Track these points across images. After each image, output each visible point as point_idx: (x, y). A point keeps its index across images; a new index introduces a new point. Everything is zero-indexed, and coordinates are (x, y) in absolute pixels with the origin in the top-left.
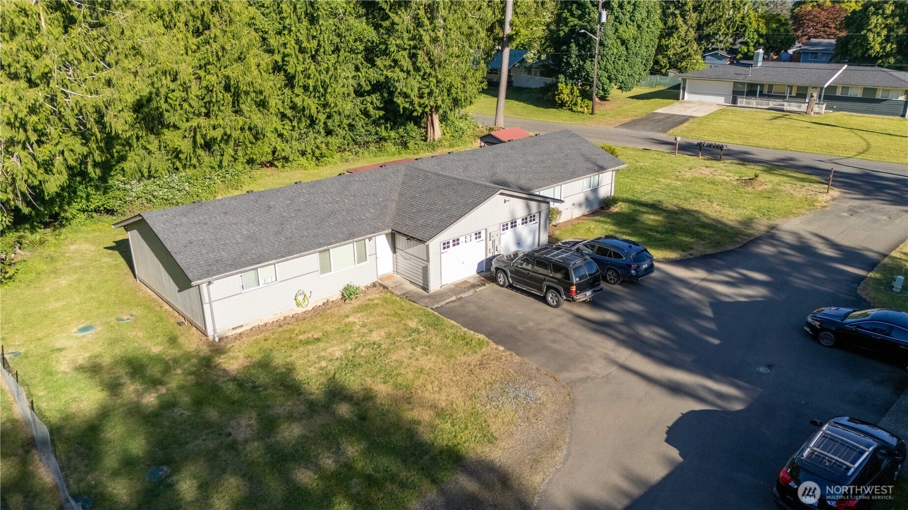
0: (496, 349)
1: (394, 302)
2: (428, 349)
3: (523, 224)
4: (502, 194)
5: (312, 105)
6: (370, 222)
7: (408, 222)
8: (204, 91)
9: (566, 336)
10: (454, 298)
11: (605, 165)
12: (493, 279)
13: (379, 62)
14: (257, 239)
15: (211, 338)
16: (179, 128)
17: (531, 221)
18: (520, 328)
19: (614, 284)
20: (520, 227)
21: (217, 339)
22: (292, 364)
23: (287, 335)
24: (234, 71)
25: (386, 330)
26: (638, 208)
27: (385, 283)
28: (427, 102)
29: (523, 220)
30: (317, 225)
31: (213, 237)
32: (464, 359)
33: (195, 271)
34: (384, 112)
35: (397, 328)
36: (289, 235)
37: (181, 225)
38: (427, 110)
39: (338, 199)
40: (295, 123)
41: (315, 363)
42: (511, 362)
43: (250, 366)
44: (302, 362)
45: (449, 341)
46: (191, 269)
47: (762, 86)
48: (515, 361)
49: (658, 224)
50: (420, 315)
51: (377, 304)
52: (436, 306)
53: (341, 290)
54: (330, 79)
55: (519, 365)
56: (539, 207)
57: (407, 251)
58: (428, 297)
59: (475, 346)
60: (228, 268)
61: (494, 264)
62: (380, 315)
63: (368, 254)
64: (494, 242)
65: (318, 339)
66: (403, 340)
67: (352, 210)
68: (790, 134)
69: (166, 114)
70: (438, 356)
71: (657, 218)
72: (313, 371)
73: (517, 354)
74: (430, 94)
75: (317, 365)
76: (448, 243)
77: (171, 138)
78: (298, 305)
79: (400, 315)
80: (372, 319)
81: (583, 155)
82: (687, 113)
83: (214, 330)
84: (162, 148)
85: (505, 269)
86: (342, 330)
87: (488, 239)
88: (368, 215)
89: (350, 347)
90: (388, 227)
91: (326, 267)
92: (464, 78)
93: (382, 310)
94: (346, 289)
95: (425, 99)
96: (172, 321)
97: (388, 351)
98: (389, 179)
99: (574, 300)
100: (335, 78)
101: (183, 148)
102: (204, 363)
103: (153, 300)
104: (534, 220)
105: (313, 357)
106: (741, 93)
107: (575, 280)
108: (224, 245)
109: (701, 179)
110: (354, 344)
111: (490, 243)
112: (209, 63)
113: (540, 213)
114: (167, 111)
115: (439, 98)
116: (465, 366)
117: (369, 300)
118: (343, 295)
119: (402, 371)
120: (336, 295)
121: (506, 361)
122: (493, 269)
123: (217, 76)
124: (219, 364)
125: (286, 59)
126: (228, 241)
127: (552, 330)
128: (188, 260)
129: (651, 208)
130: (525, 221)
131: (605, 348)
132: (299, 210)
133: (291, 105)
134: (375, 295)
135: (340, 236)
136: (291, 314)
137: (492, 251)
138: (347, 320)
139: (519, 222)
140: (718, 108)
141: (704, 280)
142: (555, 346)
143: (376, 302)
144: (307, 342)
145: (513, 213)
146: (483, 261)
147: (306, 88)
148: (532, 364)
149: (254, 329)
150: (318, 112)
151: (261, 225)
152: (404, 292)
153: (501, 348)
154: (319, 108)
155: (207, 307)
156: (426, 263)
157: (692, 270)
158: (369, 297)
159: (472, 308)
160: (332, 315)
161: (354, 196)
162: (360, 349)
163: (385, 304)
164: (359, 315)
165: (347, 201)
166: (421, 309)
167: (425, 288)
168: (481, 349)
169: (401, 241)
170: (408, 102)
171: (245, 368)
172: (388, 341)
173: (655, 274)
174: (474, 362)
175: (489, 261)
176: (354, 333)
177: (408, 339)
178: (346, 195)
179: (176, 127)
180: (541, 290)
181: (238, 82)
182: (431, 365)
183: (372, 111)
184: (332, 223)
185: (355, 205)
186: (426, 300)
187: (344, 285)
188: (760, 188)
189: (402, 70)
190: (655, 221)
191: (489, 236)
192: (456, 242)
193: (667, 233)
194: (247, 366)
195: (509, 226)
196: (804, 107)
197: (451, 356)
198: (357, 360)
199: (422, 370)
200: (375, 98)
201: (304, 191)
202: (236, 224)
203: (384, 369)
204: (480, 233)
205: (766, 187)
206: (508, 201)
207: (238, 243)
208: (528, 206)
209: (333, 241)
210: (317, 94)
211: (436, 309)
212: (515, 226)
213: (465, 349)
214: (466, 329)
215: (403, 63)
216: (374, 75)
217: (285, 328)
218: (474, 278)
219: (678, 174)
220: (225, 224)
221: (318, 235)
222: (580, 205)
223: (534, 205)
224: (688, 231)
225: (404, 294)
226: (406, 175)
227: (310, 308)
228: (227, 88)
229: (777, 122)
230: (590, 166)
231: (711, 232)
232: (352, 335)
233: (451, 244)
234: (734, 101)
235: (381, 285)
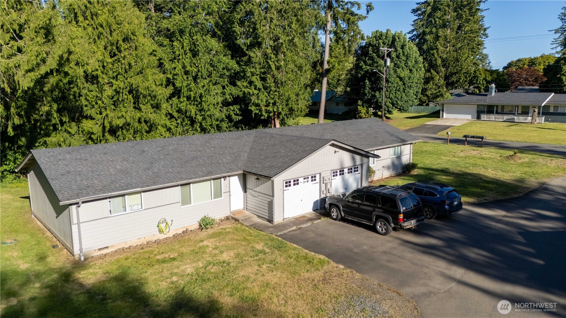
0: (337, 267)
1: (243, 231)
2: (273, 267)
3: (349, 173)
4: (333, 145)
5: (193, 110)
6: (226, 165)
7: (257, 165)
8: (114, 93)
9: (399, 257)
10: (294, 228)
11: (405, 139)
12: (327, 214)
13: (239, 83)
14: (128, 173)
15: (77, 257)
16: (94, 119)
17: (355, 171)
18: (356, 250)
19: (430, 219)
20: (347, 175)
21: (82, 259)
22: (146, 279)
23: (147, 256)
24: (136, 81)
25: (235, 251)
26: (431, 172)
27: (237, 217)
28: (271, 110)
29: (349, 169)
30: (181, 165)
31: (90, 169)
32: (307, 275)
33: (66, 193)
34: (241, 118)
35: (245, 250)
36: (156, 170)
37: (64, 160)
38: (271, 115)
39: (201, 149)
40: (179, 121)
41: (167, 278)
42: (353, 278)
43: (106, 281)
44: (155, 277)
45: (292, 260)
46: (63, 192)
47: (497, 106)
48: (357, 277)
49: (451, 181)
50: (266, 240)
51: (229, 232)
52: (279, 233)
53: (199, 220)
54: (205, 91)
55: (360, 281)
56: (362, 160)
57: (255, 189)
58: (273, 227)
59: (317, 265)
60: (97, 192)
61: (328, 202)
62: (231, 240)
63: (223, 192)
64: (326, 185)
65: (174, 259)
66: (250, 259)
67: (212, 157)
68: (525, 134)
69: (85, 109)
70: (283, 273)
71: (448, 178)
72: (164, 285)
73: (357, 272)
74: (274, 104)
75: (168, 280)
76: (290, 182)
77: (87, 125)
78: (161, 231)
79: (248, 240)
80: (223, 243)
81: (388, 132)
82: (448, 124)
83: (81, 250)
84: (80, 132)
85: (337, 204)
86: (196, 251)
87: (322, 182)
88: (224, 160)
89: (201, 265)
90: (240, 169)
91: (186, 200)
92: (297, 95)
93: (233, 236)
94: (203, 220)
95: (270, 107)
96: (48, 244)
97: (236, 268)
98: (242, 138)
99: (402, 228)
100: (209, 91)
101: (95, 131)
102: (64, 278)
103: (40, 230)
104: (357, 171)
105: (166, 273)
106: (483, 112)
107: (402, 209)
108: (98, 175)
109: (473, 157)
110: (205, 262)
111: (323, 186)
112: (119, 74)
113: (362, 165)
114: (86, 106)
115: (280, 106)
116: (309, 282)
117: (222, 229)
118: (200, 225)
119: (249, 285)
120: (194, 225)
121: (348, 277)
122: (327, 206)
123: (124, 83)
124: (77, 279)
125: (175, 77)
126: (102, 173)
127: (385, 253)
128: (62, 185)
129: (441, 172)
130: (350, 171)
131: (438, 267)
132: (168, 155)
133: (177, 109)
134: (228, 226)
135: (200, 173)
136: (154, 239)
137: (325, 192)
138: (201, 244)
139: (346, 170)
140: (468, 122)
141: (504, 216)
142: (392, 265)
143: (228, 230)
144: (164, 261)
145: (342, 163)
146: (317, 201)
147: (188, 98)
148: (373, 280)
149: (118, 251)
150: (196, 115)
151: (134, 163)
152: (252, 223)
153: (342, 267)
154: (197, 112)
155: (75, 228)
156: (271, 198)
157: (491, 210)
158: (222, 227)
159: (312, 235)
160: (189, 239)
161: (215, 148)
162: (210, 267)
163: (236, 232)
164: (212, 240)
165: (208, 150)
166: (266, 235)
167: (270, 220)
168: (322, 267)
169: (251, 181)
170: (258, 109)
171: (101, 282)
172: (237, 260)
173: (461, 212)
174: (317, 278)
175: (323, 201)
176: (206, 254)
177: (255, 258)
178: (208, 147)
179: (92, 118)
180: (370, 220)
181: (138, 86)
182: (275, 280)
183: (234, 116)
184: (194, 164)
185: (214, 154)
186: (271, 229)
187: (202, 216)
188: (520, 161)
189: (255, 89)
190: (447, 179)
191: (323, 180)
192: (296, 182)
193: (460, 186)
194: (103, 281)
195: (338, 173)
196: (530, 118)
197: (295, 273)
198: (207, 276)
199: (268, 284)
200: (236, 107)
201: (174, 142)
202: (112, 161)
203: (231, 283)
204: (315, 177)
205: (524, 160)
206: (338, 152)
207: (111, 175)
208: (354, 159)
209: (193, 176)
210: (196, 103)
211: (280, 236)
212: (343, 174)
213: (308, 267)
214: (307, 251)
215: (256, 83)
216: (235, 91)
217: (145, 250)
218: (310, 214)
219: (454, 154)
220: (103, 161)
221: (181, 172)
222: (388, 168)
223: (358, 158)
224: (477, 186)
225: (252, 225)
226: (256, 137)
227: (170, 235)
228: (130, 92)
229: (512, 127)
230: (395, 139)
231: (495, 186)
232: (204, 256)
233: (292, 183)
234: (479, 118)
235: (233, 218)
